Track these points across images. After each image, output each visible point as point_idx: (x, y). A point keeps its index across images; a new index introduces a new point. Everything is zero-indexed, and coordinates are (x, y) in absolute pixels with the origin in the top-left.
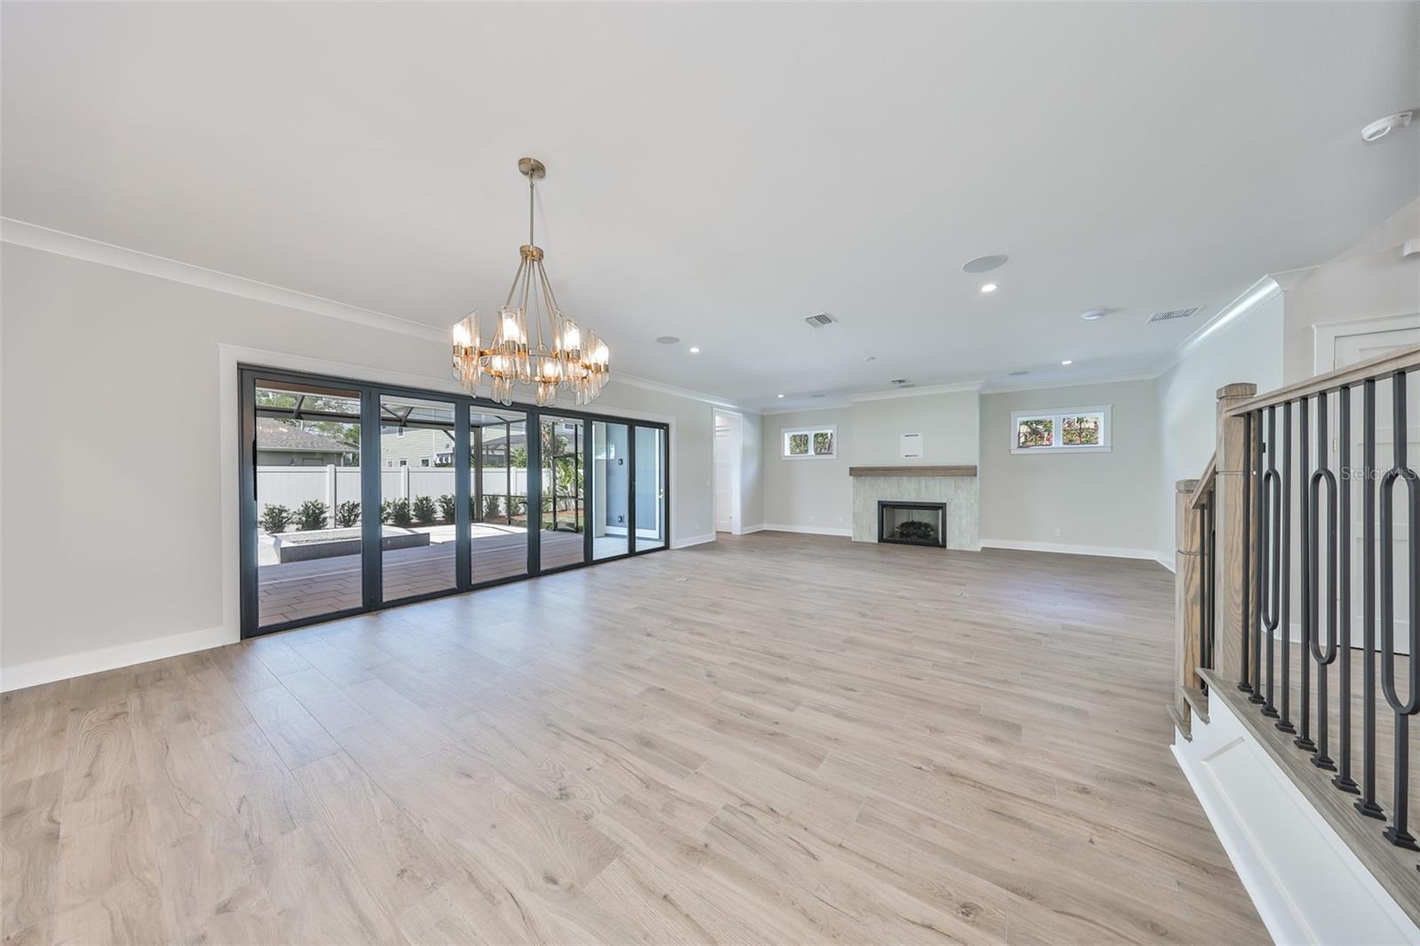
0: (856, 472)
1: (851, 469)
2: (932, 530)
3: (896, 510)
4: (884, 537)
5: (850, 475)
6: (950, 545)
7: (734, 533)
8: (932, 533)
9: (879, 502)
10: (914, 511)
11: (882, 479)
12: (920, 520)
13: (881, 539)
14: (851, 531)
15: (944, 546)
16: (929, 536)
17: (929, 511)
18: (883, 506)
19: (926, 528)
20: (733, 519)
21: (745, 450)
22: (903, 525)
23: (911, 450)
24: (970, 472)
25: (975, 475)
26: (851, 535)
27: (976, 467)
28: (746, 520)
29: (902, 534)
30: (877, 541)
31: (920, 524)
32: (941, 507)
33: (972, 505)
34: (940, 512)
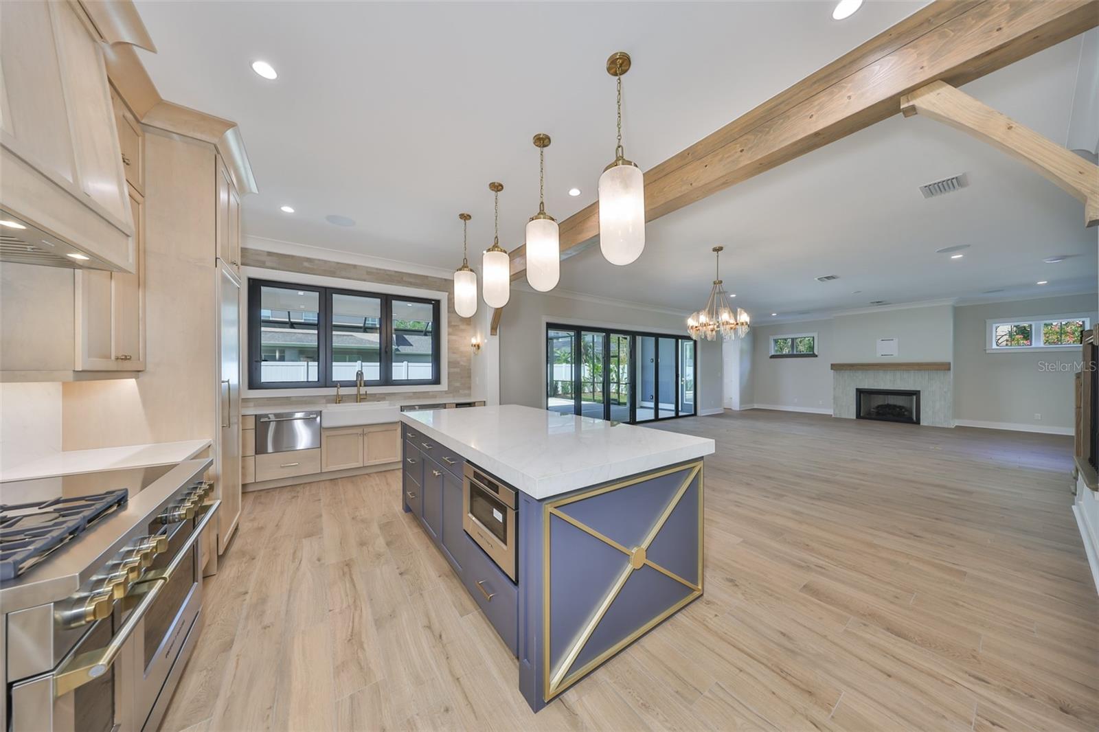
0: (835, 367)
1: (832, 365)
2: (906, 410)
3: (872, 396)
4: (862, 415)
5: (832, 369)
6: (923, 422)
7: (733, 409)
8: (906, 413)
9: (857, 389)
10: (889, 396)
11: (860, 372)
12: (895, 404)
13: (859, 416)
14: (832, 411)
15: (918, 422)
16: (904, 415)
17: (904, 397)
18: (860, 392)
19: (901, 409)
20: (733, 398)
21: (742, 352)
22: (878, 407)
23: (888, 349)
24: (945, 367)
25: (949, 369)
26: (832, 413)
27: (949, 364)
28: (742, 401)
29: (878, 413)
30: (855, 418)
31: (895, 406)
32: (916, 393)
33: (945, 392)
34: (915, 397)
